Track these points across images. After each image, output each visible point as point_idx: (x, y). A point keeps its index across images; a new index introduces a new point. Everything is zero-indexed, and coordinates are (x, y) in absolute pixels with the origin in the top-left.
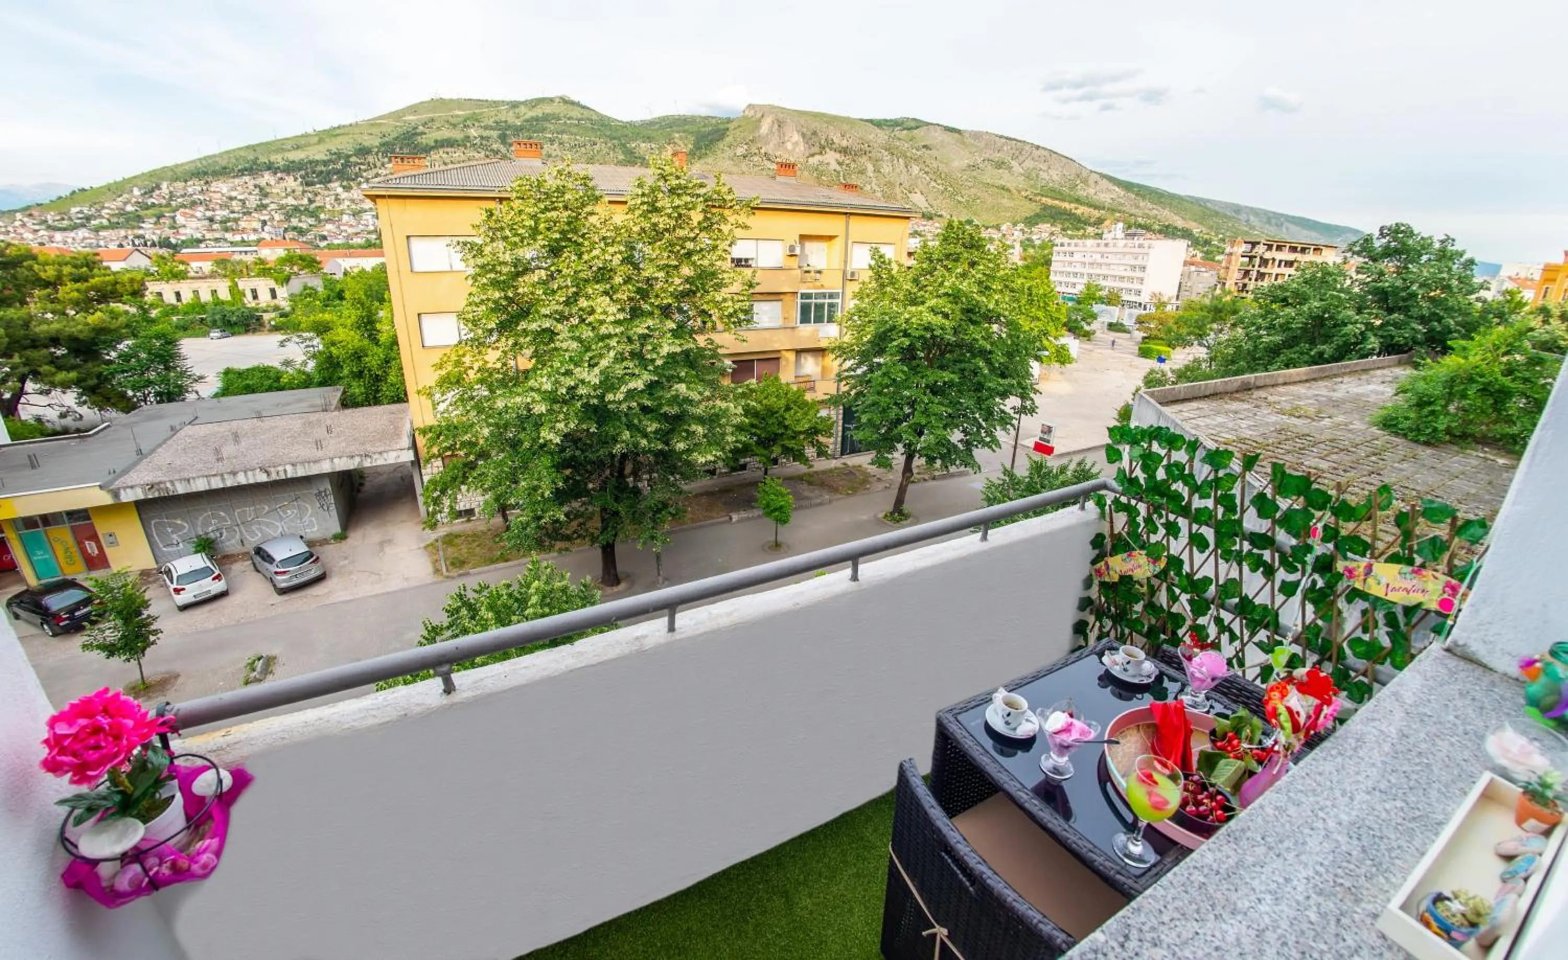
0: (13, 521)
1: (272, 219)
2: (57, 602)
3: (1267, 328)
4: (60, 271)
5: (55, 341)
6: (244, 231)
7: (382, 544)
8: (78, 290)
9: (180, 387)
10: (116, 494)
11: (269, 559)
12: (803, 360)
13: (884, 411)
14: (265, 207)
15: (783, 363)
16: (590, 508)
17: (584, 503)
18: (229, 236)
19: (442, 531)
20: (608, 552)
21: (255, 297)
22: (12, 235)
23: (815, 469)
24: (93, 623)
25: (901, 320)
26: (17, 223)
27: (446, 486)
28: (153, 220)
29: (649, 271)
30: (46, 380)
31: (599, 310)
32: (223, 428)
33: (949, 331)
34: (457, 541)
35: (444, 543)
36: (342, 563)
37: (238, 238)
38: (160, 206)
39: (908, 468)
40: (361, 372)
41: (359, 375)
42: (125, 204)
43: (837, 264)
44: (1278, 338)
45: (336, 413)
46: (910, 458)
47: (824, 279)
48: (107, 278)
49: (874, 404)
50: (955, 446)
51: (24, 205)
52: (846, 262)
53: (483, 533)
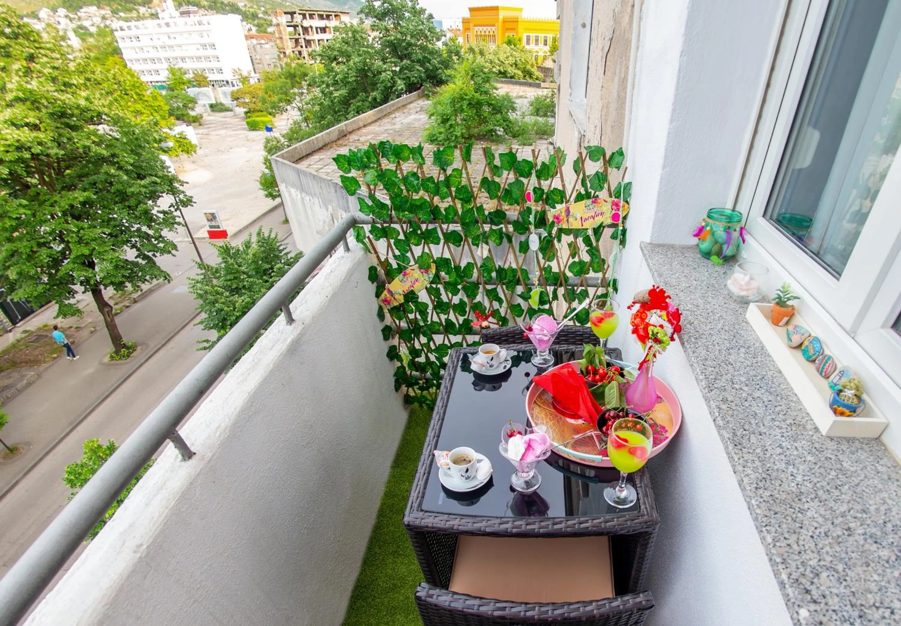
3: (333, 85)
33: (50, 144)
39: (102, 304)
44: (343, 92)
46: (97, 294)
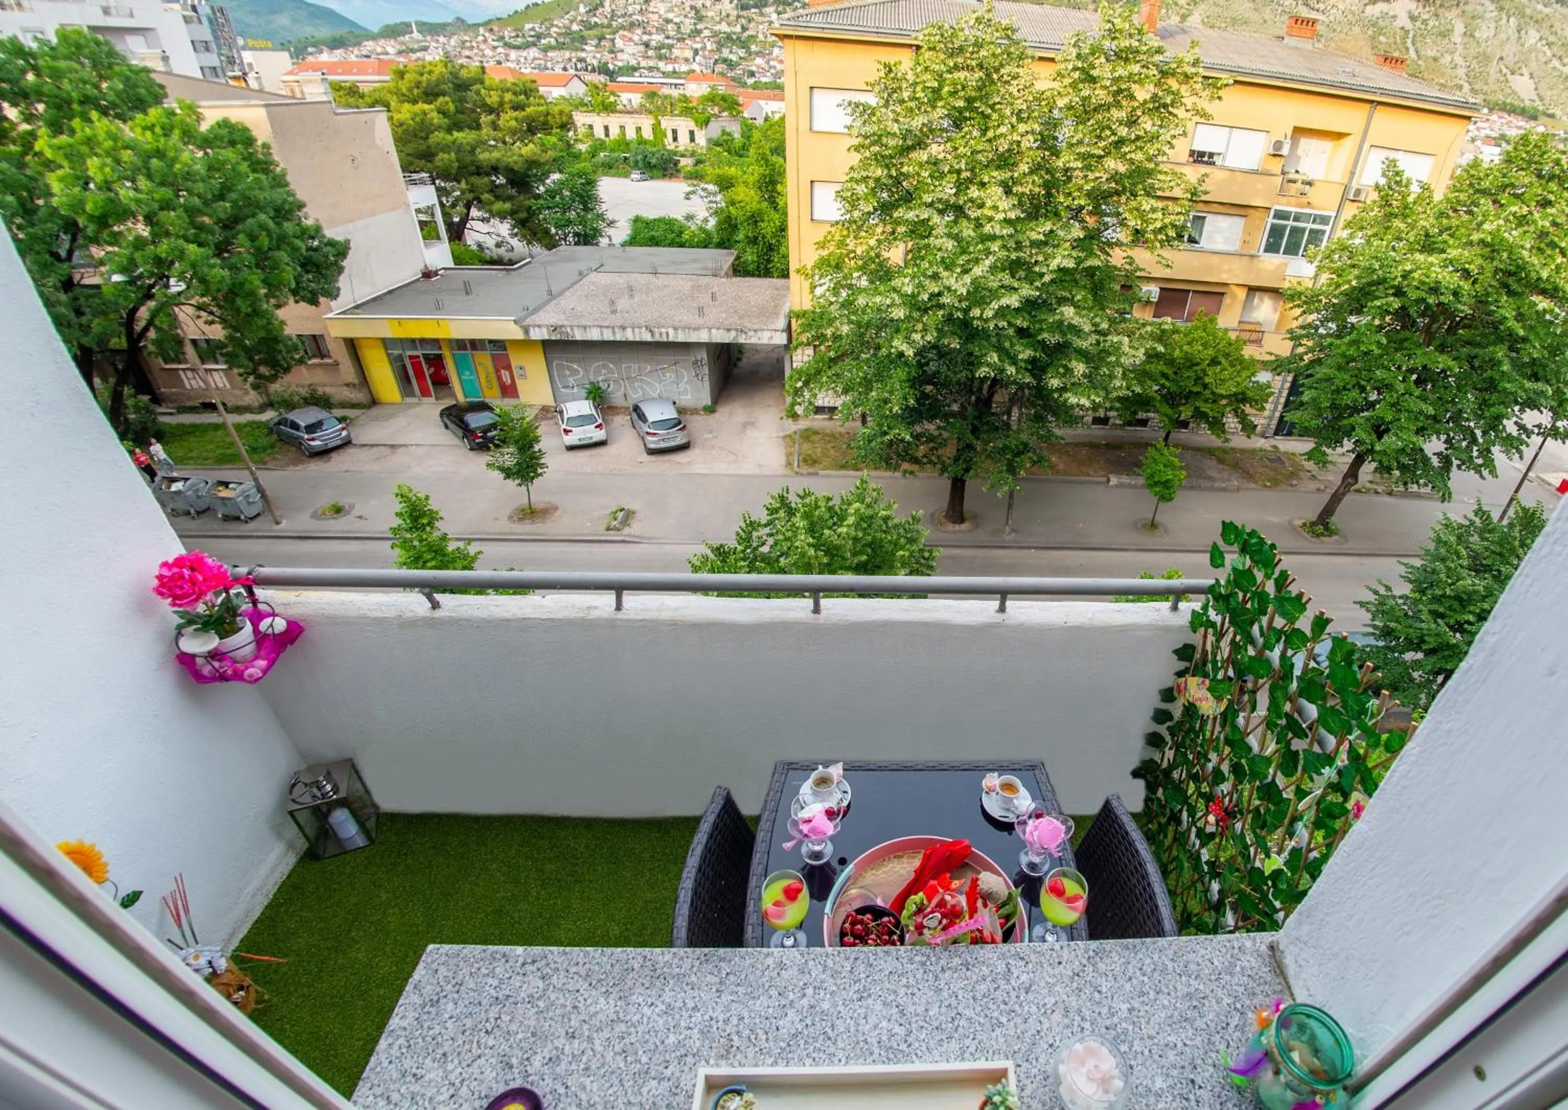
0: (450, 341)
1: (704, 48)
2: (476, 420)
4: (502, 98)
5: (495, 170)
6: (675, 60)
7: (746, 425)
8: (516, 119)
9: (595, 230)
10: (526, 331)
11: (642, 417)
12: (1256, 300)
13: (1338, 391)
14: (699, 32)
15: (1227, 300)
16: (945, 434)
17: (939, 428)
18: (661, 65)
19: (803, 424)
20: (958, 486)
21: (675, 139)
22: (475, 51)
23: (1232, 444)
24: (497, 446)
25: (1398, 272)
26: (480, 38)
27: (810, 377)
28: (594, 42)
29: (1066, 159)
30: (487, 207)
31: (989, 203)
32: (621, 280)
34: (815, 438)
35: (801, 437)
36: (706, 436)
37: (670, 68)
38: (602, 26)
39: (1353, 472)
40: (756, 238)
41: (753, 241)
42: (572, 22)
43: (1338, 175)
45: (724, 280)
46: (1359, 460)
47: (1313, 194)
48: (541, 108)
49: (1328, 379)
50: (1426, 460)
51: (486, 19)
52: (1353, 173)
53: (840, 434)
